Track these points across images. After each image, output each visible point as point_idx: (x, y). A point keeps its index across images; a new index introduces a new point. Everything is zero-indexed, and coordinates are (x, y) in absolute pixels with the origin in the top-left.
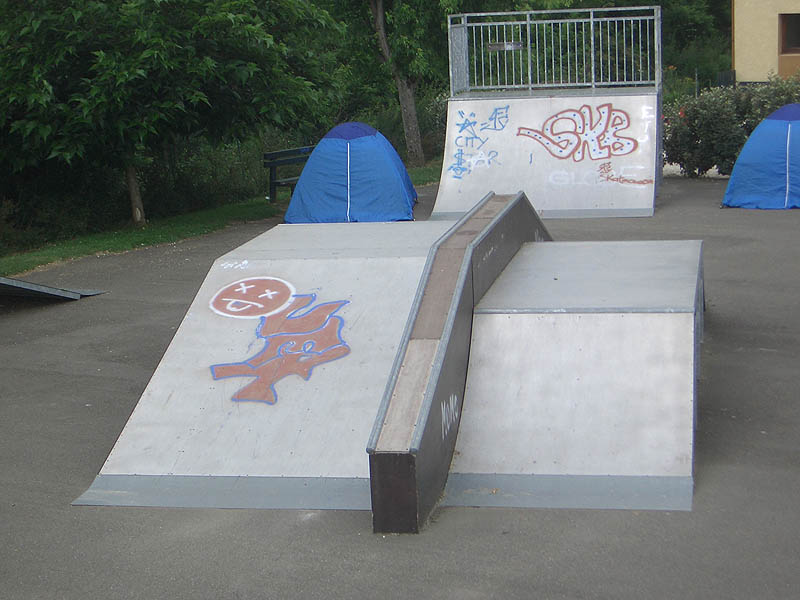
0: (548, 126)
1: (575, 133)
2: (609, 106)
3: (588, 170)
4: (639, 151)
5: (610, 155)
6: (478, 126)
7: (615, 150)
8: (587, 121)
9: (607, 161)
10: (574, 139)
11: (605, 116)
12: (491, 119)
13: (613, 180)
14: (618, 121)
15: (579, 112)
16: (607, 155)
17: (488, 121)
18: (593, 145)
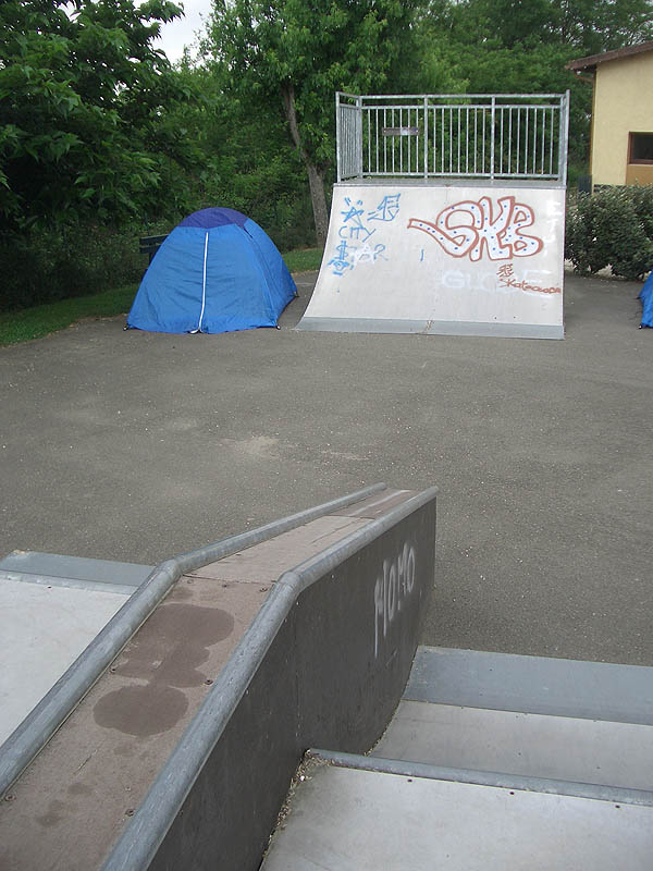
0: (443, 219)
1: (472, 227)
2: (512, 199)
3: (487, 272)
4: (545, 252)
5: (512, 255)
6: (365, 216)
7: (517, 250)
8: (487, 215)
9: (508, 262)
10: (471, 235)
11: (507, 211)
12: (380, 208)
13: (515, 286)
14: (521, 217)
15: (478, 204)
16: (508, 255)
17: (376, 209)
18: (493, 243)
